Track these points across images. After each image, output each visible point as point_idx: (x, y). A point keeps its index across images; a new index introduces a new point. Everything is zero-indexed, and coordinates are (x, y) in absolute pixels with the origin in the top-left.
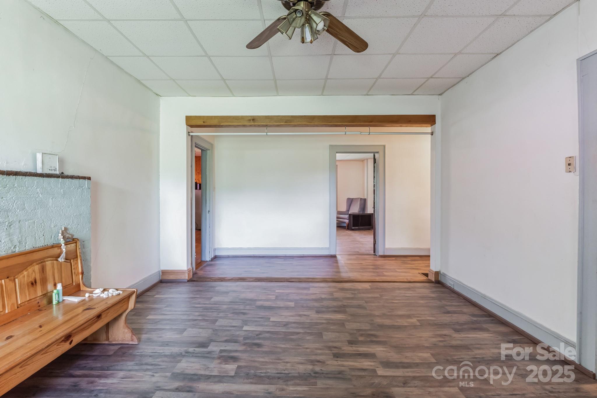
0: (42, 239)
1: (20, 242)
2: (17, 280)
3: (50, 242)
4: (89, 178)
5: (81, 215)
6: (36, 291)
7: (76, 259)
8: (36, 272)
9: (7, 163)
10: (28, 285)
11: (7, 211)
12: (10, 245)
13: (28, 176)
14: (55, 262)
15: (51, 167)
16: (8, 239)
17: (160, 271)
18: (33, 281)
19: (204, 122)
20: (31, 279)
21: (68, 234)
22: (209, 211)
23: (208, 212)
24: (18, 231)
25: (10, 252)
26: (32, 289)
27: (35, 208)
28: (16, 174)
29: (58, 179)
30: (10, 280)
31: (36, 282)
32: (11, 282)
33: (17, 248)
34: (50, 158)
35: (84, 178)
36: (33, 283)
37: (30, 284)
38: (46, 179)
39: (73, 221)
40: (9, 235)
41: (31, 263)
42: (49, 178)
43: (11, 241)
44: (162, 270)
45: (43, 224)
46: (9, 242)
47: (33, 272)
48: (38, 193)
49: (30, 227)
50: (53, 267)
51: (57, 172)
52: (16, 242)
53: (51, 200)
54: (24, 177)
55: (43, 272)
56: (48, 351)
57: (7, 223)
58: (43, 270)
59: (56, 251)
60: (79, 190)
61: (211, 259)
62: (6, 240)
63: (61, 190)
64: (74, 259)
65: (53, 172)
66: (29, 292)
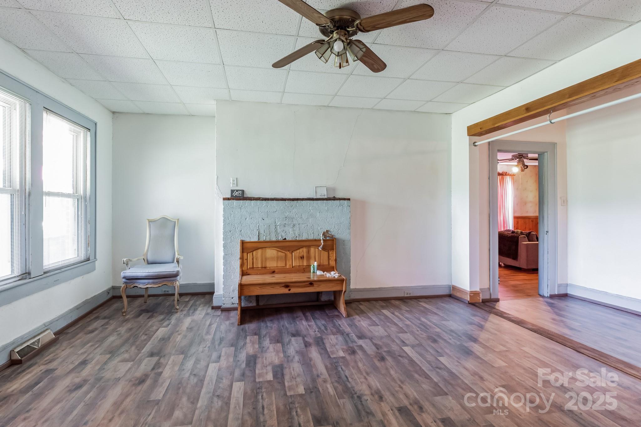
0: (312, 235)
1: (299, 235)
2: (293, 253)
3: (316, 237)
4: (349, 199)
5: (341, 223)
6: (303, 262)
7: (333, 251)
8: (304, 252)
9: (300, 194)
10: (299, 258)
11: (293, 218)
12: (294, 236)
13: (304, 200)
14: (317, 249)
15: (322, 194)
16: (293, 232)
17: (451, 285)
18: (302, 257)
19: (480, 128)
20: (301, 255)
21: (329, 234)
22: (548, 232)
23: (545, 233)
24: (298, 229)
25: (294, 239)
26: (301, 261)
27: (308, 217)
28: (297, 199)
29: (323, 201)
30: (290, 253)
31: (303, 257)
32: (290, 254)
33: (298, 238)
34: (321, 189)
35: (344, 199)
36: (302, 258)
37: (300, 258)
38: (315, 202)
39: (334, 227)
40: (294, 230)
41: (302, 247)
42: (317, 201)
43: (294, 234)
44: (453, 285)
45: (313, 227)
46: (293, 234)
47: (303, 251)
48: (310, 209)
49: (305, 227)
50: (315, 252)
51: (326, 197)
52: (297, 235)
53: (318, 213)
54: (302, 201)
55: (308, 253)
56: (274, 287)
57: (292, 224)
58: (308, 252)
59: (317, 243)
60: (340, 207)
61: (550, 295)
62: (292, 233)
63: (325, 207)
64: (331, 250)
65: (323, 197)
66: (299, 262)
